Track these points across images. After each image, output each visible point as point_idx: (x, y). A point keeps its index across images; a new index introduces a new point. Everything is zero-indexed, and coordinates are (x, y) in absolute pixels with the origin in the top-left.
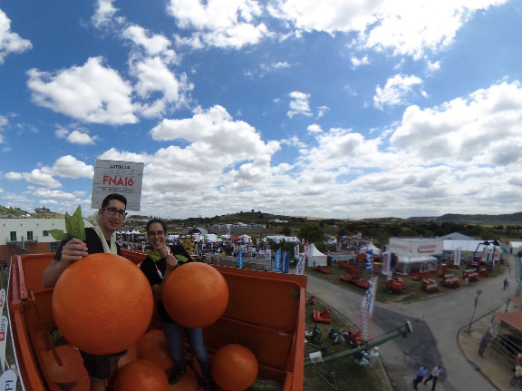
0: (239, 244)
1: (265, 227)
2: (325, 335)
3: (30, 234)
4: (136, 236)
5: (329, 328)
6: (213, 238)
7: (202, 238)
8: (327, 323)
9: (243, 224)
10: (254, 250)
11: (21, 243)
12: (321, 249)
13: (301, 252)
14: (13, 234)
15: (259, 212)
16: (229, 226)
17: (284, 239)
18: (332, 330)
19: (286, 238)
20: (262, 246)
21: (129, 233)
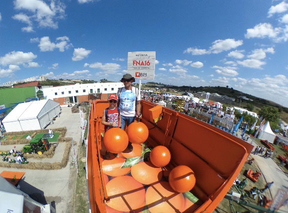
0: (213, 107)
1: (234, 100)
2: (248, 188)
3: (99, 90)
4: (151, 93)
5: (253, 185)
6: (196, 100)
7: (189, 99)
8: (254, 181)
9: (218, 95)
10: (222, 113)
11: (95, 94)
12: (273, 129)
13: (256, 125)
14: (91, 90)
15: (232, 89)
16: (208, 94)
17: (246, 112)
18: (255, 188)
19: (249, 112)
20: (229, 112)
21: (147, 91)
